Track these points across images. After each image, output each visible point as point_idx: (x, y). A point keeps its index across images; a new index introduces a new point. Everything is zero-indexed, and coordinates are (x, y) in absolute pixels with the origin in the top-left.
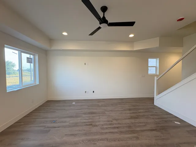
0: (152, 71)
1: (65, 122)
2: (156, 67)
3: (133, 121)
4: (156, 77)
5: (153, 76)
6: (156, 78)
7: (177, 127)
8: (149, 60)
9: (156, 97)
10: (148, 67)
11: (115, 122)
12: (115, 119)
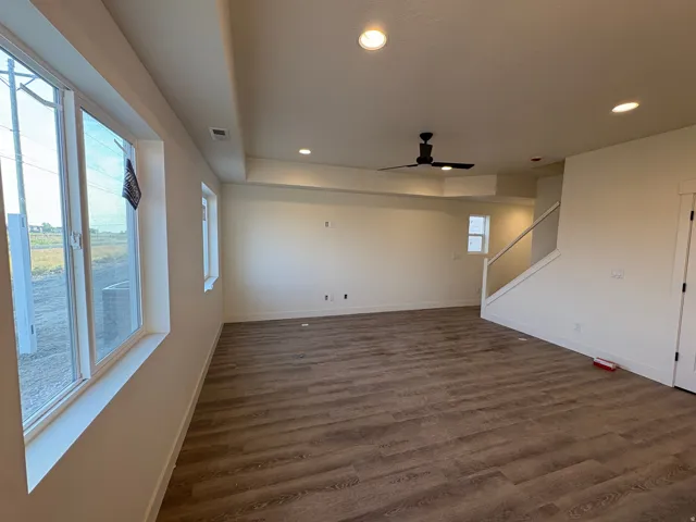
0: (475, 245)
1: (326, 355)
2: (483, 236)
3: (453, 343)
4: (486, 260)
5: (479, 257)
6: (486, 262)
7: (521, 344)
8: (471, 218)
9: (485, 302)
10: (468, 235)
11: (421, 347)
12: (420, 344)
